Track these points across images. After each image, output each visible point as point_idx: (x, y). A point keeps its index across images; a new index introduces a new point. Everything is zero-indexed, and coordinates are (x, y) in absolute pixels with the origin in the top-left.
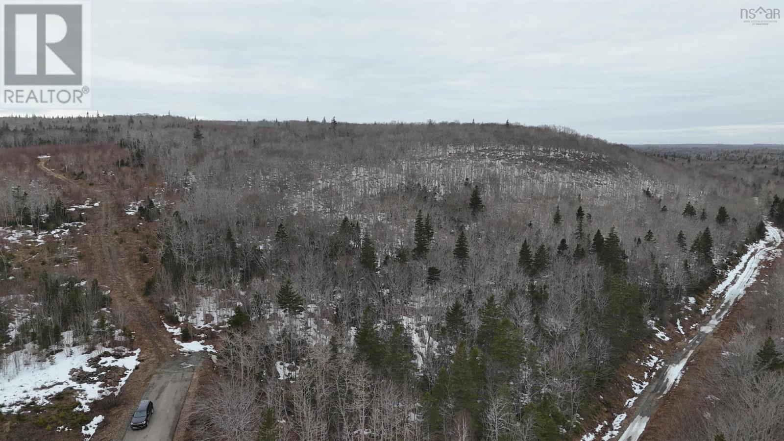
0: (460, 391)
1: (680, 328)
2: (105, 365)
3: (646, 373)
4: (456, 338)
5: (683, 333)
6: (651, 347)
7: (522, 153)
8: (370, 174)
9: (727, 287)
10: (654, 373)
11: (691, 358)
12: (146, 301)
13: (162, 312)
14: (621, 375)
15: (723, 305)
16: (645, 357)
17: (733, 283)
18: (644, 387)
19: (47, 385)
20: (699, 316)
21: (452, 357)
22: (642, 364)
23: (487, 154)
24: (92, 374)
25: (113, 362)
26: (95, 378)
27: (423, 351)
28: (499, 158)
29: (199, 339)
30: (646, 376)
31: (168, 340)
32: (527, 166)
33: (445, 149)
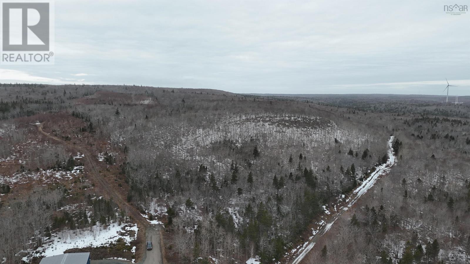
0: (251, 235)
1: (335, 208)
2: (128, 230)
3: (318, 227)
4: (249, 217)
5: (336, 211)
6: (322, 217)
7: (278, 118)
8: (206, 133)
9: (361, 189)
10: (321, 227)
11: (336, 221)
12: (129, 205)
13: (138, 209)
14: (309, 228)
15: (356, 198)
16: (319, 221)
17: (364, 187)
18: (317, 232)
19: (112, 237)
20: (344, 203)
21: (248, 223)
22: (318, 224)
23: (261, 119)
24: (125, 233)
25: (130, 228)
26: (127, 234)
27: (237, 221)
28: (267, 121)
29: (156, 219)
30: (318, 228)
31: (145, 220)
32: (280, 125)
33: (240, 117)
